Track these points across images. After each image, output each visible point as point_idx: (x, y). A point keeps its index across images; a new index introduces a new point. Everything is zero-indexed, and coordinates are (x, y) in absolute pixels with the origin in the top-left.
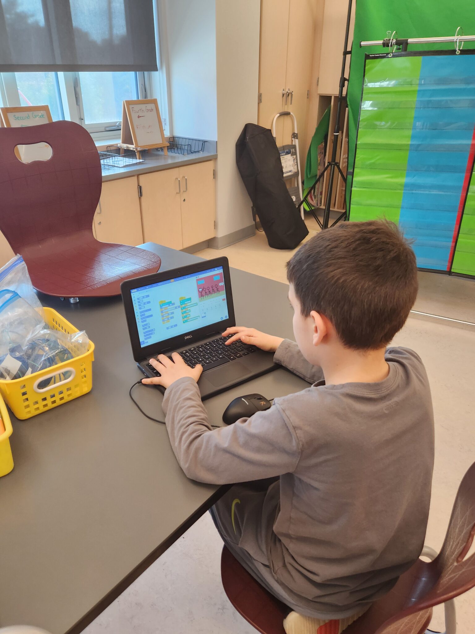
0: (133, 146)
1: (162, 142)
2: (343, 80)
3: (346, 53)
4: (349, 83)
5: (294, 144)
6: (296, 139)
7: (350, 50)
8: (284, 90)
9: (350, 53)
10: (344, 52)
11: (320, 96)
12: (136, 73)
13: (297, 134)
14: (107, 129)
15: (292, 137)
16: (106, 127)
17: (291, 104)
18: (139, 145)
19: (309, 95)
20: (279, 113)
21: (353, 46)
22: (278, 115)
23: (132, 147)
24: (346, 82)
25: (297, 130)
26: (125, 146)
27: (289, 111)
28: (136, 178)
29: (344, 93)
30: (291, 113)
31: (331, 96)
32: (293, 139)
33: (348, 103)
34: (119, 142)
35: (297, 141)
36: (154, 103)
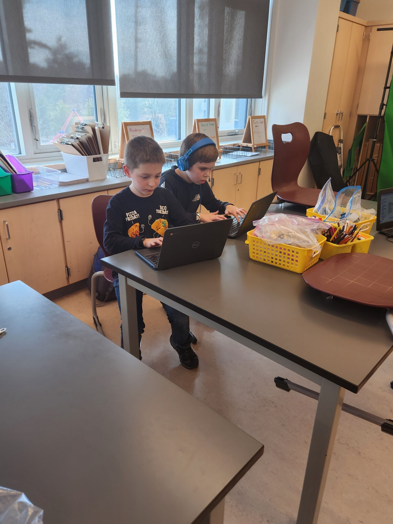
0: (252, 144)
1: (265, 142)
2: (382, 105)
3: (386, 88)
4: (387, 107)
5: (339, 146)
6: (342, 143)
7: (389, 86)
8: (338, 111)
9: (389, 88)
10: (384, 87)
11: (358, 116)
12: (248, 100)
13: (342, 140)
14: (229, 134)
15: (338, 142)
16: (229, 133)
17: (341, 120)
18: (255, 144)
19: (351, 115)
20: (334, 126)
21: (391, 84)
22: (333, 127)
23: (250, 145)
24: (385, 107)
25: (343, 138)
26: (245, 144)
27: (339, 125)
28: (258, 163)
29: (383, 113)
30: (340, 126)
31: (367, 116)
32: (339, 143)
33: (385, 120)
34: (240, 142)
35: (342, 144)
36: (264, 118)
